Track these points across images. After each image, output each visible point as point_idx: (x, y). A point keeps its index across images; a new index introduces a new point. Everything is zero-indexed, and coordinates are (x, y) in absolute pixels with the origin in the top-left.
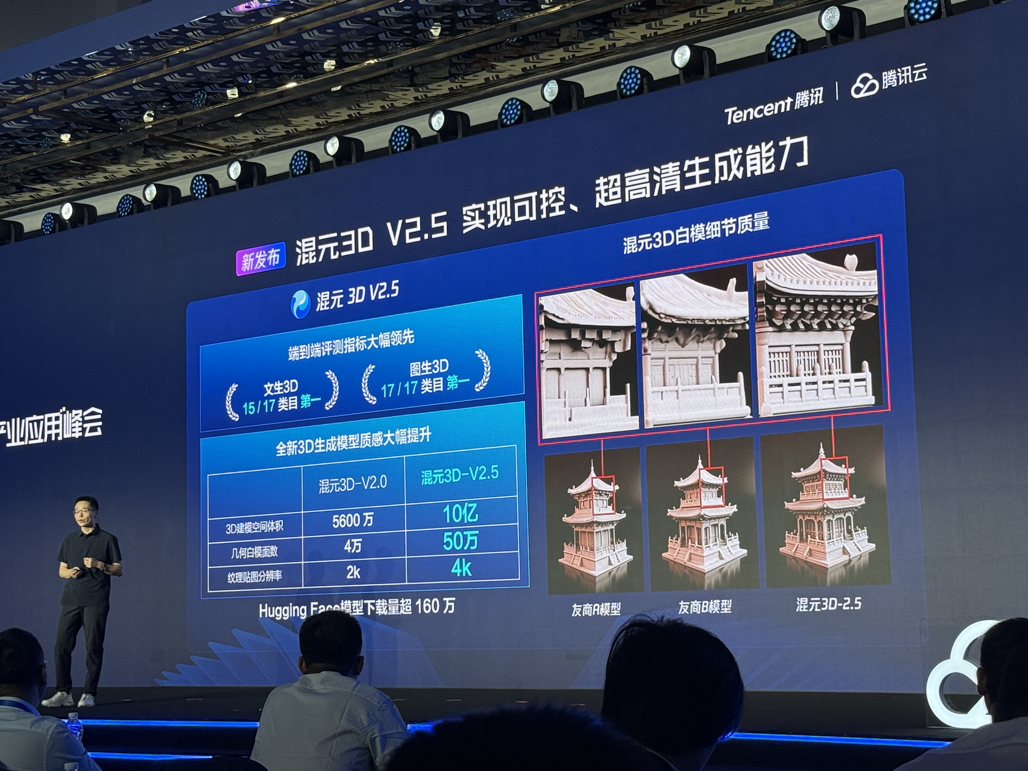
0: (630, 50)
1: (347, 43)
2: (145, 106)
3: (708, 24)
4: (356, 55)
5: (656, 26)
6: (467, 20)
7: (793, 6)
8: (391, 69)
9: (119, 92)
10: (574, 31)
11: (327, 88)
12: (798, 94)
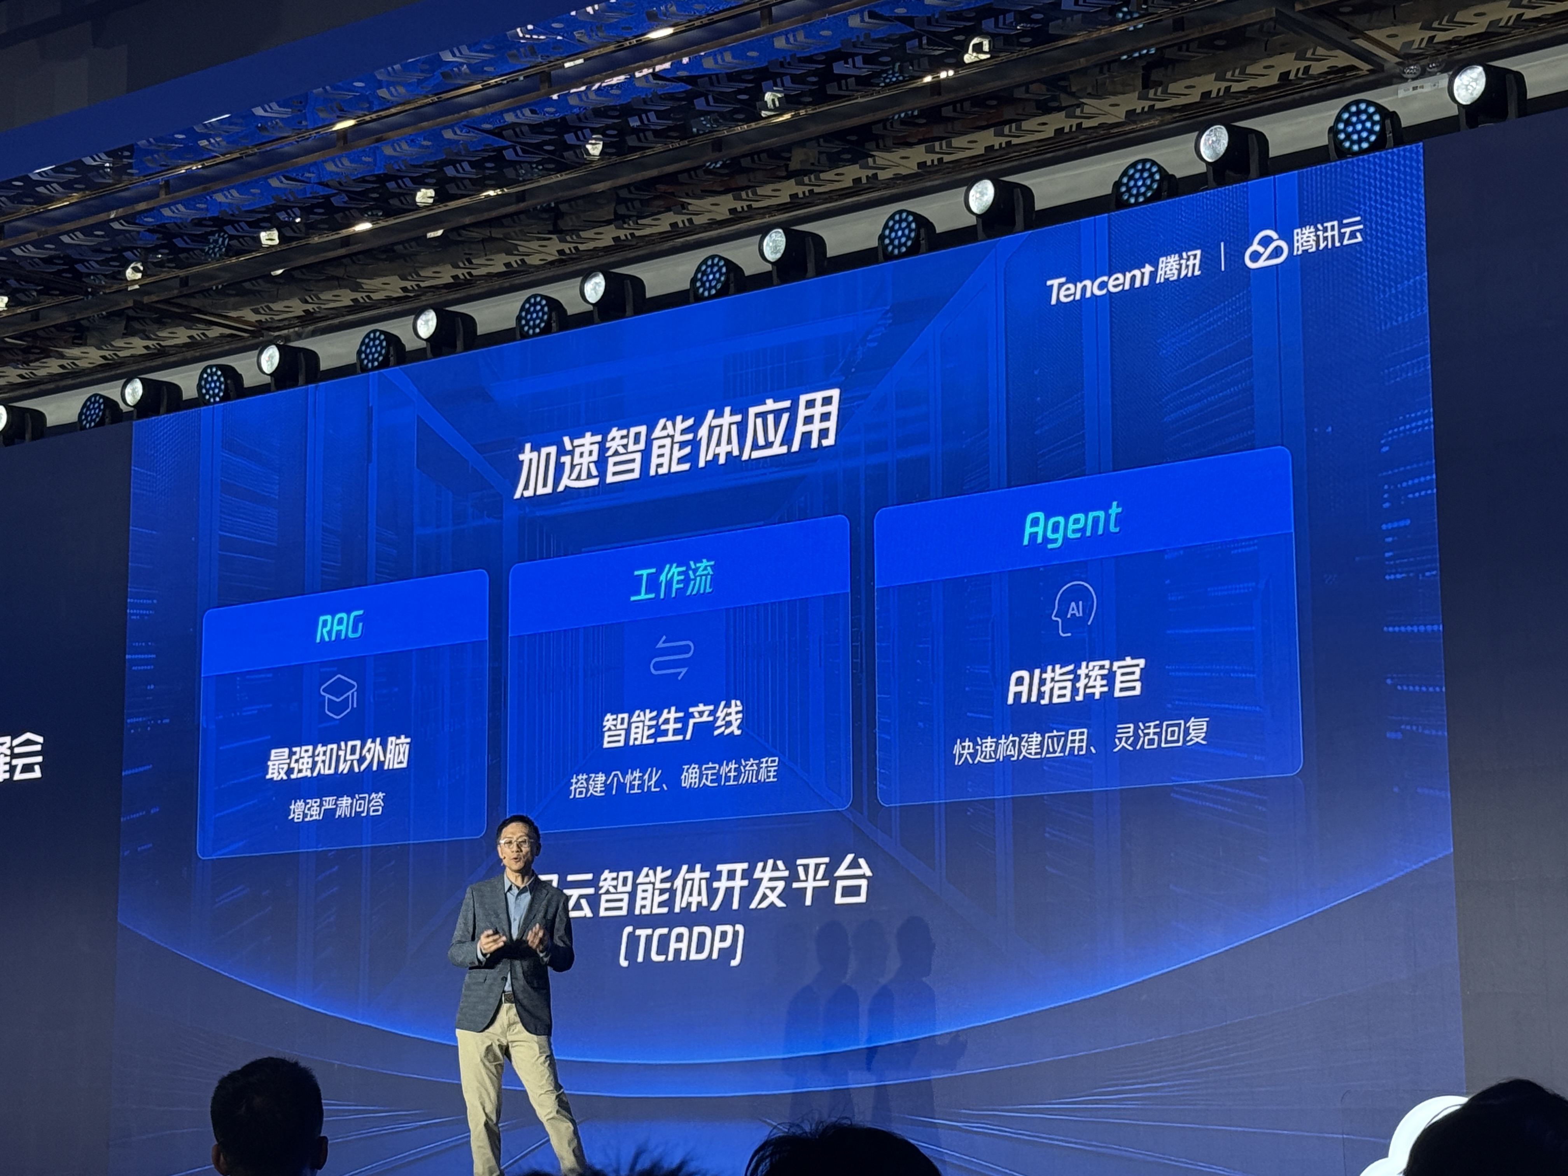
0: (900, 184)
1: (453, 163)
2: (128, 254)
3: (1023, 147)
4: (467, 182)
5: (941, 148)
6: (643, 131)
7: (1157, 123)
8: (522, 205)
9: (87, 231)
10: (811, 153)
11: (418, 233)
12: (1161, 259)
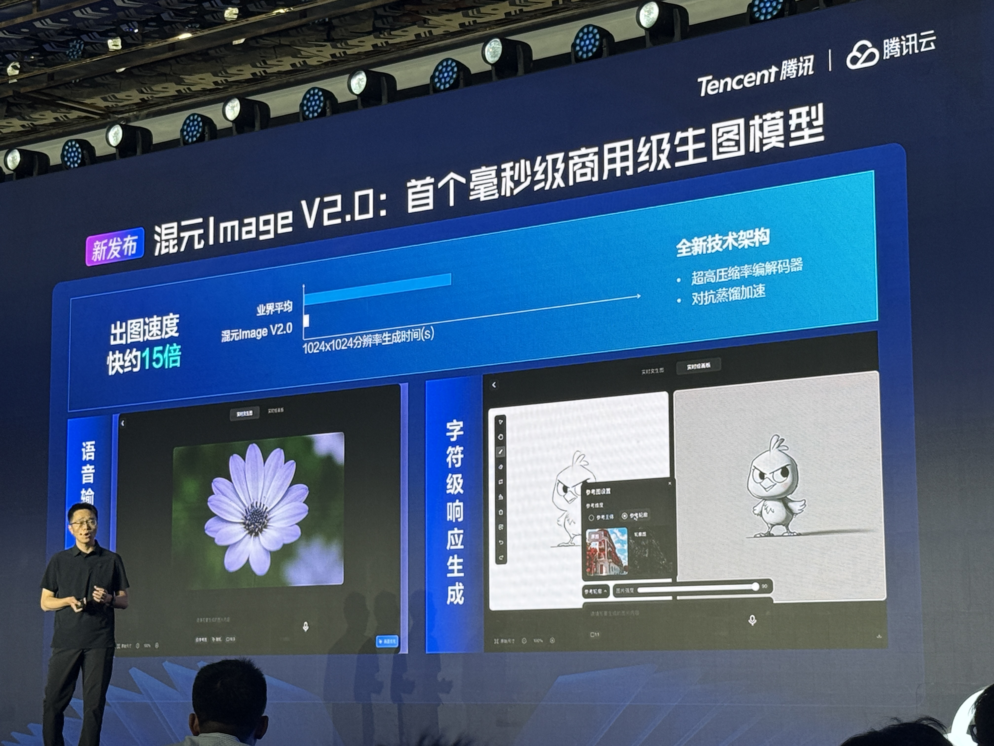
0: (587, 5)
2: (9, 56)
4: (263, 3)
8: (304, 20)
11: (226, 41)
12: (784, 62)
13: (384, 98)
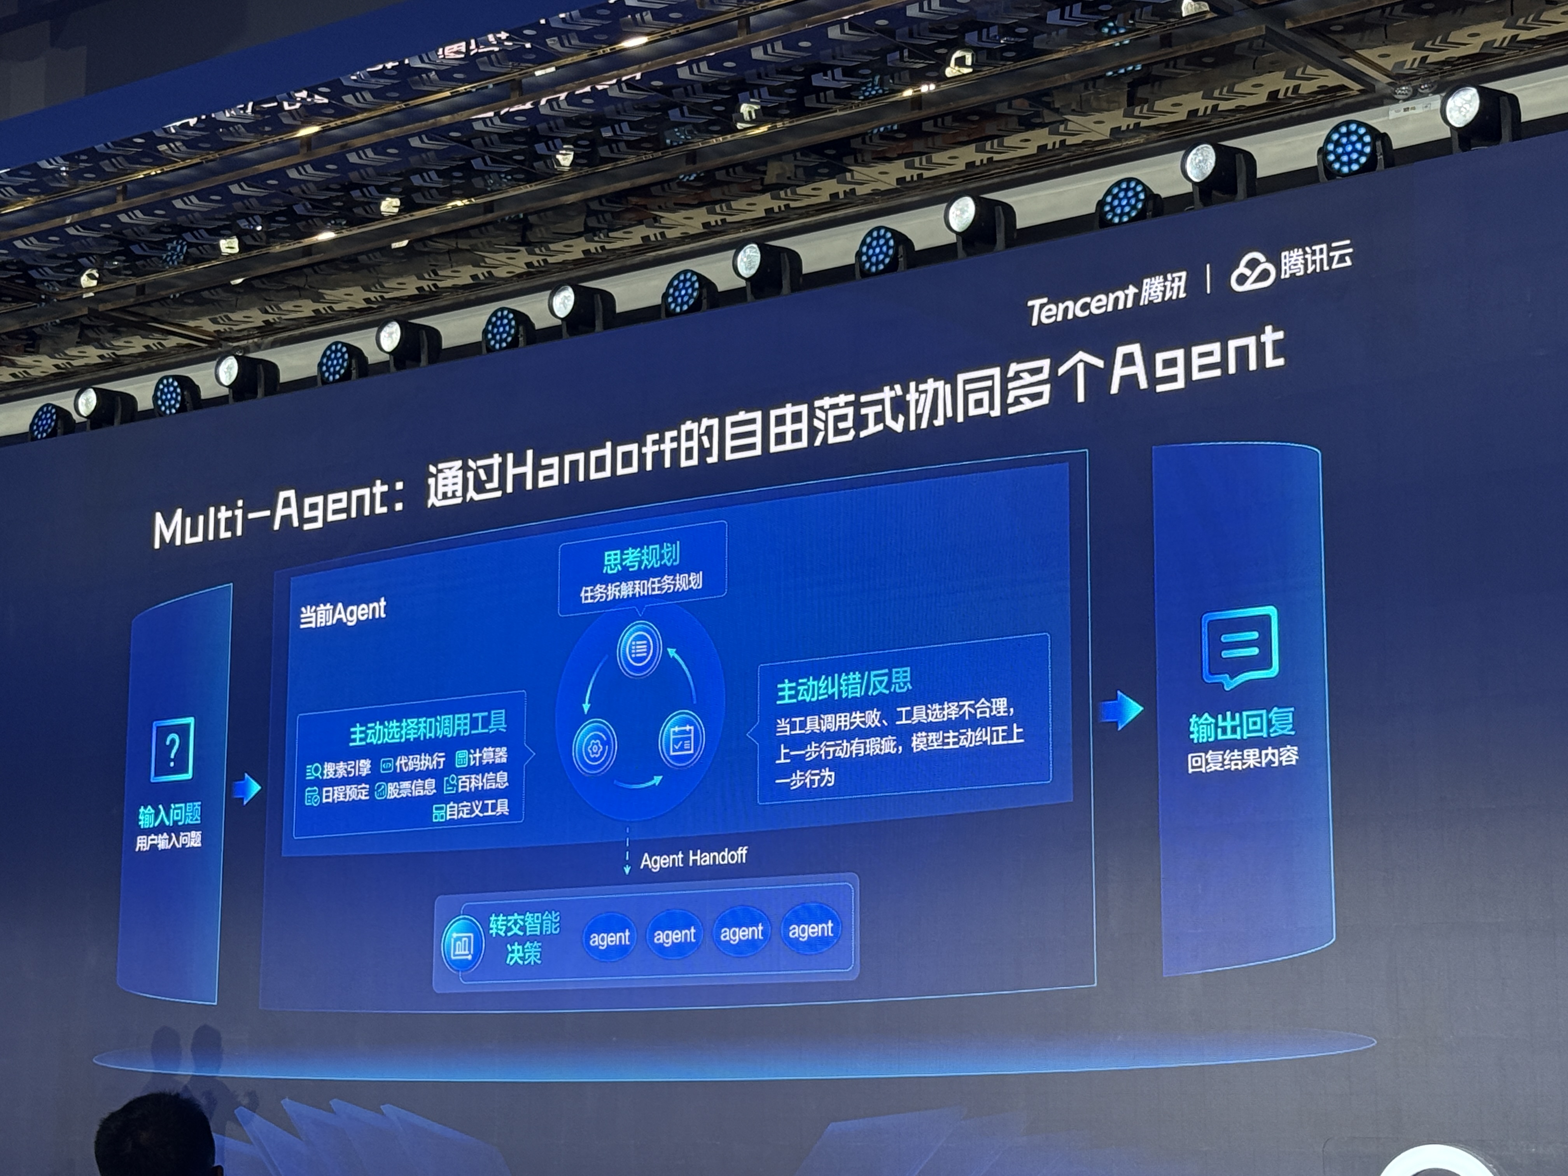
0: (878, 200)
1: (420, 172)
2: (84, 261)
3: (1005, 164)
4: (434, 192)
5: (921, 164)
6: (616, 142)
7: (1142, 141)
9: (41, 236)
10: (788, 167)
12: (1145, 281)
13: (599, 324)
